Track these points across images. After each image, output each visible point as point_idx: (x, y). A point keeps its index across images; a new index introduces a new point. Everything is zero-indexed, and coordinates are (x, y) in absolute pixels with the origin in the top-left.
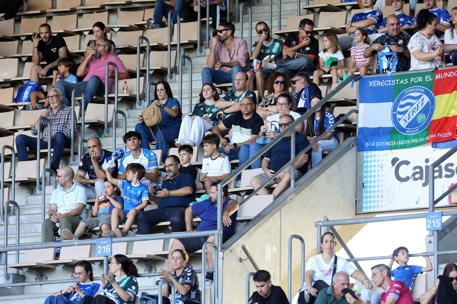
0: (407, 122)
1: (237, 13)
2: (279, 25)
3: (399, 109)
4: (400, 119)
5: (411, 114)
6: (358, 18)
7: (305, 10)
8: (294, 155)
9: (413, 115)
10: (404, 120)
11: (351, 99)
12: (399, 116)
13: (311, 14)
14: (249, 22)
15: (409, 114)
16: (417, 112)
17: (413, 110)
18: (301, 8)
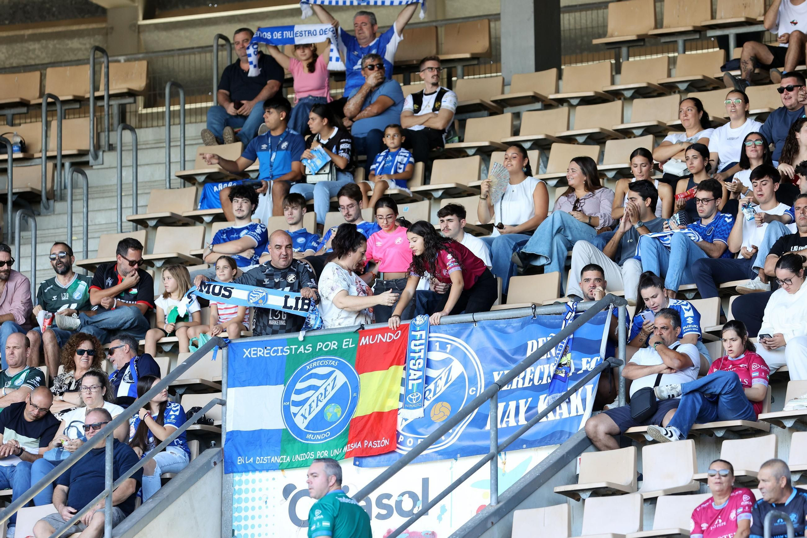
0: (306, 418)
1: (9, 228)
2: (85, 250)
3: (294, 397)
4: (295, 415)
5: (314, 405)
6: (225, 236)
7: (131, 223)
8: (112, 480)
9: (317, 406)
10: (302, 415)
11: (211, 380)
12: (293, 409)
13: (141, 229)
14: (31, 244)
15: (310, 405)
16: (325, 401)
17: (318, 397)
18: (124, 219)
